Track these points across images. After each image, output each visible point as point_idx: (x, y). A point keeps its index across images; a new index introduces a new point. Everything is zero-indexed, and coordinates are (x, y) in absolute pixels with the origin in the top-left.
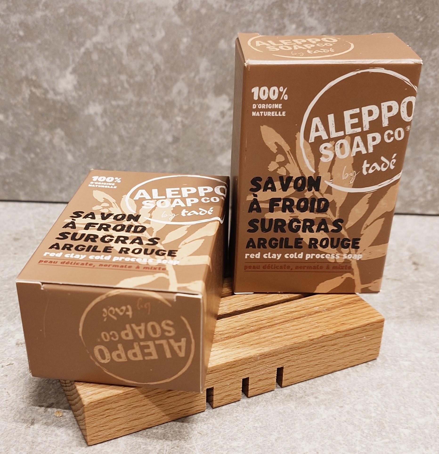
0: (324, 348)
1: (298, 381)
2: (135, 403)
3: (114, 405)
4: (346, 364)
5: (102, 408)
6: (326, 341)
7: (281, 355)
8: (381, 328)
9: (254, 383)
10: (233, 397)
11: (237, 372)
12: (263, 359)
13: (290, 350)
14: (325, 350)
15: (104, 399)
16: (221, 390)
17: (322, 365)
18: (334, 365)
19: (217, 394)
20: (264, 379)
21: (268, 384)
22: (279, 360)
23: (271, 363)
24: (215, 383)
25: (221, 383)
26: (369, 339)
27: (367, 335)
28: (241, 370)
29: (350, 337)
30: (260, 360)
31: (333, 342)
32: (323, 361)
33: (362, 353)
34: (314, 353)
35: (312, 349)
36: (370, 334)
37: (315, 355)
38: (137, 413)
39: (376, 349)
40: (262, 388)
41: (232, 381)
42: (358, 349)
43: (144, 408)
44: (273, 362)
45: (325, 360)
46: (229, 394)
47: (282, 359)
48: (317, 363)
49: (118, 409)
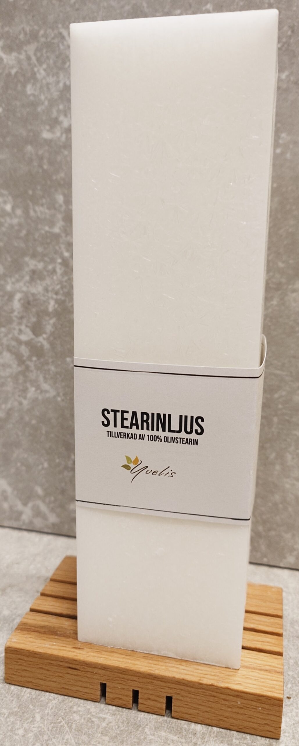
0: (213, 698)
1: (188, 719)
2: (41, 665)
3: (26, 658)
4: (240, 727)
5: (17, 656)
6: (216, 692)
7: (169, 684)
8: (279, 707)
9: (143, 699)
10: (124, 702)
11: (128, 680)
12: (152, 679)
13: (178, 683)
14: (216, 700)
15: (19, 649)
16: (113, 690)
17: (213, 715)
18: (226, 722)
19: (108, 692)
20: (153, 699)
21: (158, 706)
22: (167, 688)
23: (160, 687)
24: (107, 680)
25: (113, 684)
26: (266, 713)
27: (262, 706)
28: (131, 680)
29: (243, 700)
30: (149, 679)
31: (223, 696)
32: (213, 711)
33: (260, 725)
34: (203, 698)
35: (202, 693)
36: (267, 708)
37: (205, 700)
38: (42, 674)
39: (275, 728)
40: (152, 708)
41: (123, 687)
42: (253, 717)
43: (48, 673)
44: (161, 687)
45: (216, 711)
46: (120, 697)
47: (170, 689)
48: (208, 711)
49: (28, 662)
